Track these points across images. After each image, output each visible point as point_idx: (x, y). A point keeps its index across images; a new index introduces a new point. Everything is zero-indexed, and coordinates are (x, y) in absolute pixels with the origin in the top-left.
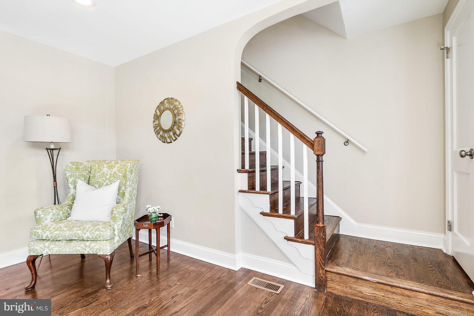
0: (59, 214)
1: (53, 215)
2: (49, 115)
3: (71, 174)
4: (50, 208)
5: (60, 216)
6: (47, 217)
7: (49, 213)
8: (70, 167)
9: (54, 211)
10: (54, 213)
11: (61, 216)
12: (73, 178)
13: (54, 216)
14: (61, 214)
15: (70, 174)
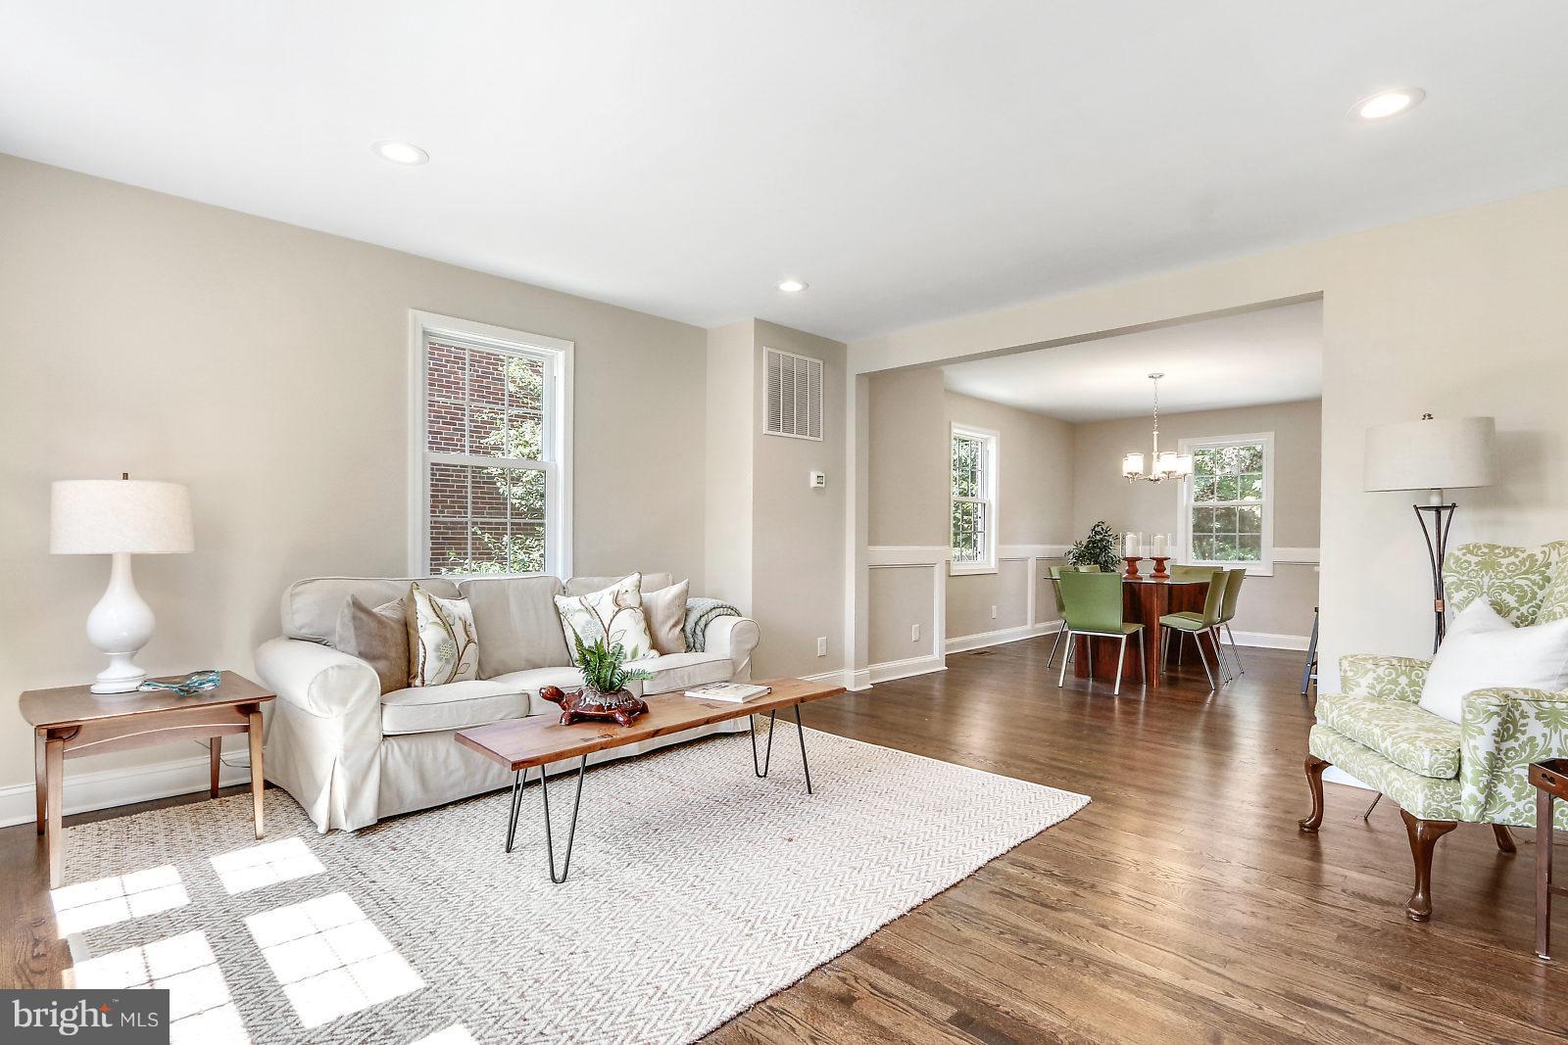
0: (1395, 682)
1: (1375, 679)
2: (1429, 415)
3: (1459, 579)
4: (1370, 661)
5: (1399, 688)
6: (1361, 681)
7: (1366, 673)
8: (1458, 559)
9: (1380, 671)
10: (1379, 676)
11: (1403, 688)
12: (1466, 591)
13: (1378, 684)
14: (1403, 685)
15: (1455, 579)
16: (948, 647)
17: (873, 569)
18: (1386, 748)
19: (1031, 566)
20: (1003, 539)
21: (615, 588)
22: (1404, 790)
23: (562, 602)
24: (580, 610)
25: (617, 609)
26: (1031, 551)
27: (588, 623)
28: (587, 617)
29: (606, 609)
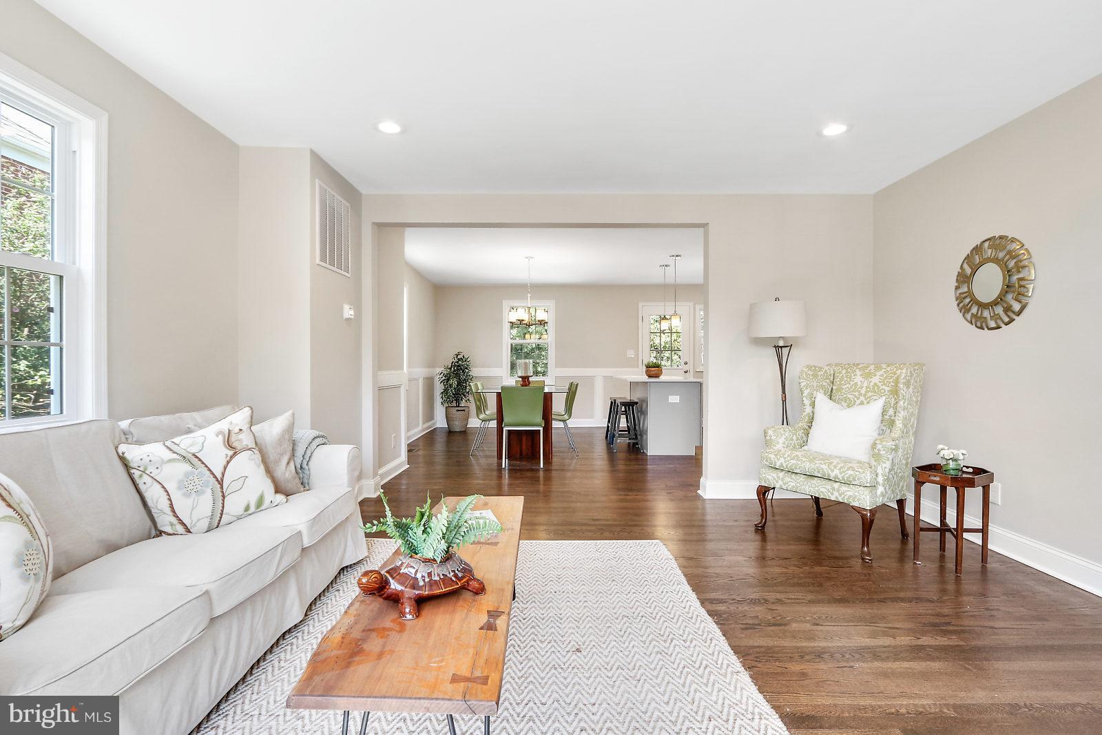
16: (408, 438)
17: (381, 389)
18: (782, 464)
19: (421, 381)
20: (409, 366)
21: (223, 425)
22: (856, 496)
23: (134, 453)
24: (170, 461)
25: (230, 453)
26: (421, 372)
27: (187, 475)
28: (186, 467)
29: (216, 456)
